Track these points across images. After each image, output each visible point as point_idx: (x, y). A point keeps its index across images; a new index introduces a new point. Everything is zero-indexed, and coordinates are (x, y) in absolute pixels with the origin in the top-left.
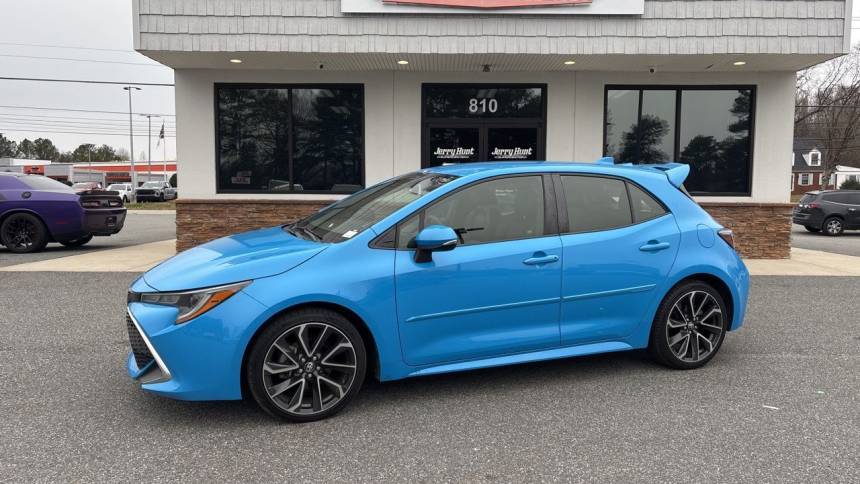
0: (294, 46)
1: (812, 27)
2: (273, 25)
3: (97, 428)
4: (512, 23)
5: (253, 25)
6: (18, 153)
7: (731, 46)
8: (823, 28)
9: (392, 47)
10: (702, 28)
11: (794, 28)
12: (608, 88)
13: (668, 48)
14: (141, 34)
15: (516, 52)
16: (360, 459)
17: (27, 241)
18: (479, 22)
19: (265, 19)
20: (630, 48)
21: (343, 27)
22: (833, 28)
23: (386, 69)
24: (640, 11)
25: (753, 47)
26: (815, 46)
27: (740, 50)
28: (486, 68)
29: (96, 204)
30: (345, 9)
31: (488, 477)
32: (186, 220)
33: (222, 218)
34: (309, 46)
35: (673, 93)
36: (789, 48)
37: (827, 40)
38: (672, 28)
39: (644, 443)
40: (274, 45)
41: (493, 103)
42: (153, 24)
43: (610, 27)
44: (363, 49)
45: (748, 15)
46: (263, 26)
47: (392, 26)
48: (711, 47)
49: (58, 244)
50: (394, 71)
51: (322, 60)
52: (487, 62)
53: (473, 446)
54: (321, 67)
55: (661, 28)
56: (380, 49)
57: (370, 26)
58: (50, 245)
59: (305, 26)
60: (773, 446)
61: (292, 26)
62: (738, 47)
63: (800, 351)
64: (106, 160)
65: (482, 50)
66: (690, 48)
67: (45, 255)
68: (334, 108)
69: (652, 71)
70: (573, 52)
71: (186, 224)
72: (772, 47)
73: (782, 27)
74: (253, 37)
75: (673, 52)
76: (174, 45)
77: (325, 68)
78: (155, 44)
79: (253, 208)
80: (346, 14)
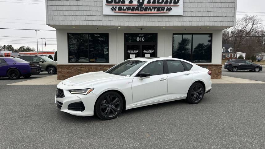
0: (90, 23)
1: (226, 19)
2: (84, 18)
3: (52, 124)
4: (148, 17)
5: (79, 18)
6: (2, 49)
7: (205, 24)
8: (229, 19)
9: (117, 24)
10: (198, 19)
11: (221, 19)
12: (174, 34)
13: (189, 24)
14: (48, 20)
15: (149, 25)
16: (117, 129)
17: (15, 76)
18: (140, 17)
19: (82, 16)
20: (179, 24)
21: (103, 19)
22: (232, 19)
23: (115, 29)
24: (182, 14)
25: (211, 24)
26: (227, 24)
27: (208, 25)
28: (141, 29)
29: (33, 66)
30: (104, 14)
31: (147, 132)
32: (60, 70)
33: (70, 70)
34: (94, 24)
35: (191, 35)
36: (220, 24)
37: (230, 22)
38: (190, 19)
39: (182, 124)
40: (85, 23)
41: (143, 38)
42: (51, 17)
43: (174, 19)
44: (109, 25)
45: (210, 16)
46: (82, 18)
47: (116, 18)
48: (200, 24)
49: (23, 77)
50: (117, 30)
51: (97, 27)
52: (141, 28)
53: (143, 126)
54: (97, 29)
55: (187, 19)
56: (113, 25)
57: (111, 18)
58: (21, 77)
59: (93, 18)
60: (212, 124)
61: (89, 18)
62: (207, 24)
63: (221, 103)
64: (28, 51)
65: (141, 25)
66: (195, 24)
67: (21, 80)
68: (99, 39)
69: (185, 30)
70: (165, 25)
71: (60, 71)
72: (216, 24)
73: (218, 19)
74: (79, 21)
75: (191, 25)
76: (57, 23)
77: (98, 29)
78: (52, 23)
79: (79, 67)
80: (104, 15)
